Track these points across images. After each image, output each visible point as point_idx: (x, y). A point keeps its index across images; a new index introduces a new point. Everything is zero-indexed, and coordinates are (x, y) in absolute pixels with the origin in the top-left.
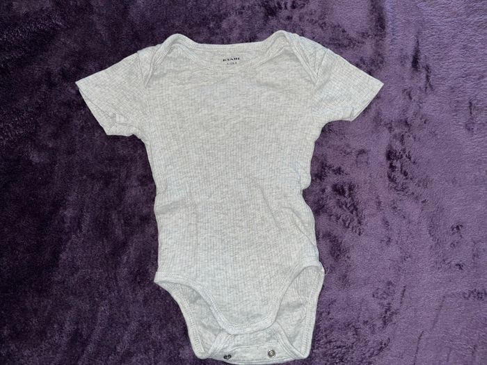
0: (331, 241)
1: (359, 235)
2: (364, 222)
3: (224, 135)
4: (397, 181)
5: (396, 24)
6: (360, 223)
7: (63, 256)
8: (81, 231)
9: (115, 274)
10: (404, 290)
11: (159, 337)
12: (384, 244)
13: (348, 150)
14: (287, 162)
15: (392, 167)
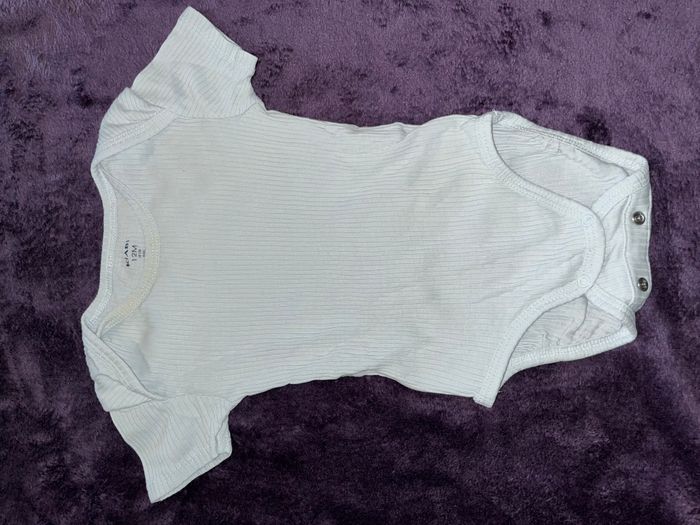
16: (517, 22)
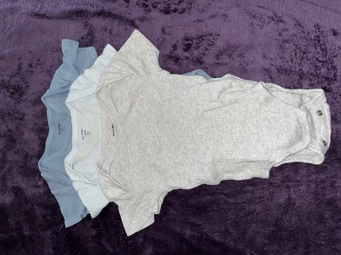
0: (222, 55)
1: (219, 35)
2: (210, 32)
3: (165, 137)
4: (185, 7)
5: (81, 3)
6: (211, 35)
7: (217, 239)
8: (201, 225)
9: (232, 204)
10: (260, 6)
11: (279, 177)
12: (226, 19)
13: (161, 39)
14: (185, 93)
15: (175, 11)
16: (322, 32)
